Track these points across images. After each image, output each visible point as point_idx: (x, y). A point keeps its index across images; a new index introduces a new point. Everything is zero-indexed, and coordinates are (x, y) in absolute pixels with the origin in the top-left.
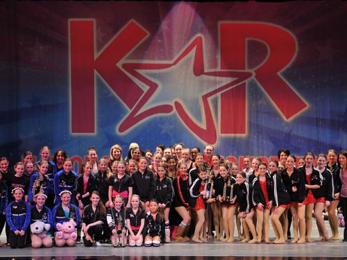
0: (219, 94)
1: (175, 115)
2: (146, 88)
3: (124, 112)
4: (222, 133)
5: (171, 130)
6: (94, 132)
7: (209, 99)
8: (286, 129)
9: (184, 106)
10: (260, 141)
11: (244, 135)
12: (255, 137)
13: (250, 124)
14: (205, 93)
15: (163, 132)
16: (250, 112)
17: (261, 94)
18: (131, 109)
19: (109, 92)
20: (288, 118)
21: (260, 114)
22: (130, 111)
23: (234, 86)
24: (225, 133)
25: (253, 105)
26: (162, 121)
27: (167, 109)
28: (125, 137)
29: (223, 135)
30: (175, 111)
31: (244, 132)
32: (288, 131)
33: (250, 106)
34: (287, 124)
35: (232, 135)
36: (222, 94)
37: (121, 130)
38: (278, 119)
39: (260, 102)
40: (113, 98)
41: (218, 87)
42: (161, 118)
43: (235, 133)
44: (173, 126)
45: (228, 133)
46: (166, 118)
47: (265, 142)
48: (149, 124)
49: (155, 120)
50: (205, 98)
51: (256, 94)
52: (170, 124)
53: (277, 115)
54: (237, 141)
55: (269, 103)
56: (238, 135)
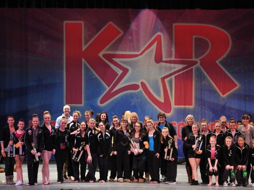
0: (173, 77)
1: (141, 92)
2: (120, 72)
3: (104, 89)
4: (175, 105)
5: (138, 103)
6: (81, 104)
7: (166, 80)
8: (222, 103)
9: (148, 85)
10: (203, 111)
11: (191, 107)
12: (200, 108)
13: (196, 99)
14: (163, 76)
15: (132, 104)
16: (196, 89)
17: (204, 77)
18: (109, 87)
19: (93, 75)
20: (223, 94)
21: (203, 91)
22: (108, 89)
23: (185, 71)
24: (178, 105)
25: (198, 85)
26: (131, 96)
27: (135, 87)
28: (105, 107)
29: (176, 106)
30: (141, 88)
31: (191, 105)
32: (224, 104)
33: (196, 85)
34: (223, 99)
35: (183, 106)
36: (175, 77)
37: (102, 102)
38: (216, 95)
39: (203, 83)
40: (96, 78)
41: (172, 71)
42: (131, 94)
43: (185, 105)
44: (139, 100)
45: (180, 105)
46: (135, 94)
47: (206, 112)
48: (122, 98)
49: (126, 95)
50: (163, 79)
51: (200, 77)
52: (137, 98)
53: (215, 92)
54: (187, 111)
55: (210, 84)
56: (187, 107)
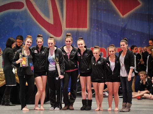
1: (26, 11)
4: (67, 27)
5: (22, 24)
8: (122, 24)
10: (99, 35)
11: (85, 29)
12: (95, 31)
13: (91, 19)
16: (91, 9)
20: (123, 15)
21: (99, 11)
25: (94, 4)
26: (14, 16)
29: (68, 29)
30: (25, 7)
31: (86, 27)
32: (123, 26)
33: (91, 4)
34: (123, 20)
35: (76, 29)
38: (115, 15)
42: (14, 14)
43: (78, 27)
44: (24, 21)
45: (72, 27)
46: (18, 13)
47: (103, 36)
49: (8, 15)
52: (22, 19)
53: (114, 12)
54: (80, 34)
56: (81, 29)
